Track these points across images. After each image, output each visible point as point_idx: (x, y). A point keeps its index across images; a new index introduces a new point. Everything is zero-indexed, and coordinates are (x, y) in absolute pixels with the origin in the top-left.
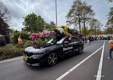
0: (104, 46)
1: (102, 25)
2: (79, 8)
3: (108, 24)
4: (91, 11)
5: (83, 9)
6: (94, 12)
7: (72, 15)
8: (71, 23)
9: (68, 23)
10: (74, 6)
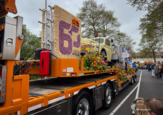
0: (139, 85)
1: (134, 43)
4: (114, 19)
6: (118, 21)
7: (83, 23)
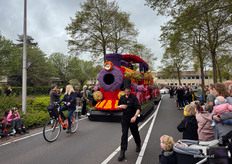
2: (100, 12)
3: (166, 56)
5: (113, 18)
8: (82, 47)
9: (75, 47)
10: (88, 7)
